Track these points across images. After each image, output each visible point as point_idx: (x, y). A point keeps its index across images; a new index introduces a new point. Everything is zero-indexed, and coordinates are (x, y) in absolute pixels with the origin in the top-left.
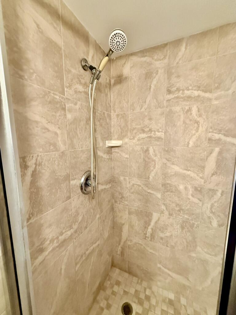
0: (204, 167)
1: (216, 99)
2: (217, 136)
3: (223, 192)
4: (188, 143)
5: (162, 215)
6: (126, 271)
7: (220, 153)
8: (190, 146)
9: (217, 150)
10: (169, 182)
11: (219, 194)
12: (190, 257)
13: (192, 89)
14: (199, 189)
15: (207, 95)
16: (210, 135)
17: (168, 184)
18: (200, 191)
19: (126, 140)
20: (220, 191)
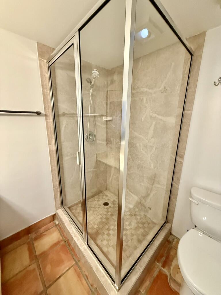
0: (148, 133)
1: (155, 93)
2: (154, 115)
3: (156, 148)
4: (142, 119)
5: (129, 161)
6: (112, 193)
7: (155, 125)
8: (142, 121)
9: (154, 123)
10: (133, 142)
11: (154, 149)
12: (141, 185)
13: (144, 87)
14: (146, 146)
15: (150, 91)
16: (151, 114)
17: (132, 143)
18: (146, 147)
19: (114, 117)
20: (155, 147)
